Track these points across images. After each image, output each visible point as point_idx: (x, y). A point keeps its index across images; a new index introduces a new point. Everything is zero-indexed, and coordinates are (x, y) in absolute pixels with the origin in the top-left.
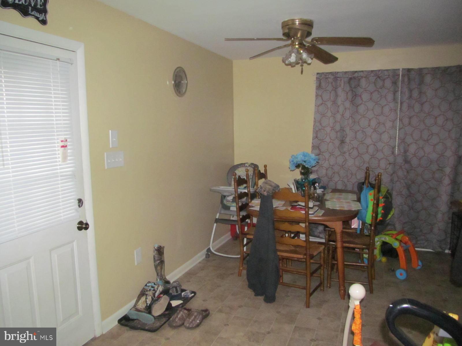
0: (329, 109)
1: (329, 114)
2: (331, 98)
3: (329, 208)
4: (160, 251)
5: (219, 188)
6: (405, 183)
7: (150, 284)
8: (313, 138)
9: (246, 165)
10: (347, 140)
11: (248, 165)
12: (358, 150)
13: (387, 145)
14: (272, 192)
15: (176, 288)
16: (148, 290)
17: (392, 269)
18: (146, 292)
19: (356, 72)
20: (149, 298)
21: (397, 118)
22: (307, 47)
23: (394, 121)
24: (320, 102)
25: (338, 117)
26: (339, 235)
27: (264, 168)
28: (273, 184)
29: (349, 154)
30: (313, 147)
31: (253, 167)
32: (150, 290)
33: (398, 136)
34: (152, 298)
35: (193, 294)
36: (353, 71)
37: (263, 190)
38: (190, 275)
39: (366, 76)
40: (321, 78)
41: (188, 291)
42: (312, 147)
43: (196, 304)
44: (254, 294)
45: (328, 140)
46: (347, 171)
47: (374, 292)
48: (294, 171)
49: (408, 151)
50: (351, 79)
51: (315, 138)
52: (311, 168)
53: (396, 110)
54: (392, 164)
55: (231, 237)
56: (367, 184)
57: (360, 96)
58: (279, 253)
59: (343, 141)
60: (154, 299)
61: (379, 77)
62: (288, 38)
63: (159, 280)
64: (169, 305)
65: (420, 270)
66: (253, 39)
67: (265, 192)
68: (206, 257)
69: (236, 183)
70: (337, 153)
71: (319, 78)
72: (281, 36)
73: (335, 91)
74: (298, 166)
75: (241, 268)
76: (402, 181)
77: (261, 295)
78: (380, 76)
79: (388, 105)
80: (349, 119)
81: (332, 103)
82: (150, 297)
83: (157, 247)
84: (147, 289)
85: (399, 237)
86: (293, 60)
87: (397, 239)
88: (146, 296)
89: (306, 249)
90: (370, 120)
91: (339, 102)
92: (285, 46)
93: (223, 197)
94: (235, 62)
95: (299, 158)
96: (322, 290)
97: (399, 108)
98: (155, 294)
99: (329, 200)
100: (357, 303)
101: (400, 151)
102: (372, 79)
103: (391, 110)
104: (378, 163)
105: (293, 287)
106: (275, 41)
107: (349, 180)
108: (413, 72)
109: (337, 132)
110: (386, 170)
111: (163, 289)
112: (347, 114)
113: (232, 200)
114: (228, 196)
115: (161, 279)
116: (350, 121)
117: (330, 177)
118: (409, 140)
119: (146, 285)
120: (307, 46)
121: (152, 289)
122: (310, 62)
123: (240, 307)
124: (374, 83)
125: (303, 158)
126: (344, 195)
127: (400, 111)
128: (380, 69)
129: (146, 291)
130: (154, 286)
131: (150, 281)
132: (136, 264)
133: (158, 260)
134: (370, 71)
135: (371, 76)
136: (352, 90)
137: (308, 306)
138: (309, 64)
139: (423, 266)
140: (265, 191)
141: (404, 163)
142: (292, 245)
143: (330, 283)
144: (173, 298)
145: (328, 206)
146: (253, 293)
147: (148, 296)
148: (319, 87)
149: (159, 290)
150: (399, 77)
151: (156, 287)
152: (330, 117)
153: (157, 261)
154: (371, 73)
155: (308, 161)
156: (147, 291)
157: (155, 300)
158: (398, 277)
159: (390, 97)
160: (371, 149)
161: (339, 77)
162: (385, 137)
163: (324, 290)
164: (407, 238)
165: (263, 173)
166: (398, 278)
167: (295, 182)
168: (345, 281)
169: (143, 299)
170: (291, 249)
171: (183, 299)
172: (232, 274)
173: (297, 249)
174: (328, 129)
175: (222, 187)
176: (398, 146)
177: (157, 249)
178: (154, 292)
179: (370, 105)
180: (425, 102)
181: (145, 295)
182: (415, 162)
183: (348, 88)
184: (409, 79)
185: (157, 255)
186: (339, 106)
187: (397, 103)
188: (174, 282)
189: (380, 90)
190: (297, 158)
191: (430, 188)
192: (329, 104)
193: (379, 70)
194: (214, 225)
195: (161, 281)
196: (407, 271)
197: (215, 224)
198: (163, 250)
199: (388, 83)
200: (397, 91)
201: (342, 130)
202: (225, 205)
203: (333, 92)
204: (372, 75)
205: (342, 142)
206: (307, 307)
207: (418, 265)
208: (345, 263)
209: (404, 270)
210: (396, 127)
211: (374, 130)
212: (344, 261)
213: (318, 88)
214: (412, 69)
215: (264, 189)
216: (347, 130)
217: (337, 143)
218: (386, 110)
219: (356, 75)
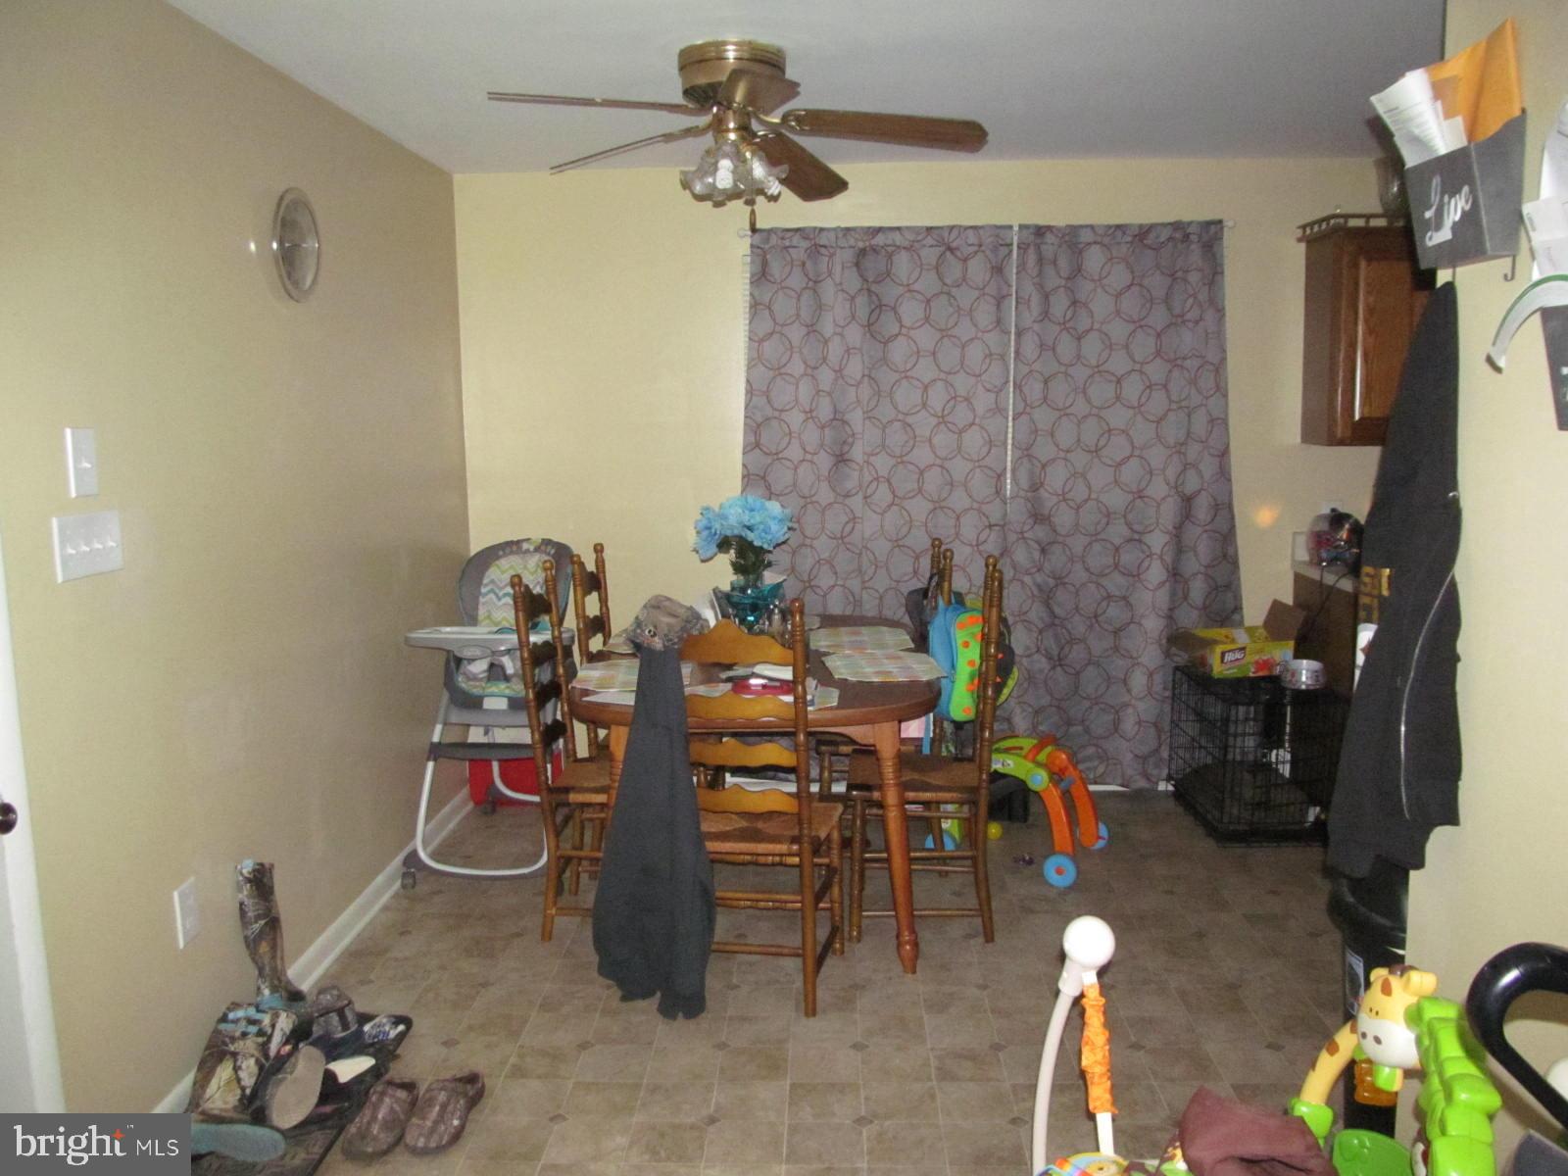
0: (795, 350)
1: (797, 367)
2: (803, 313)
3: (846, 680)
4: (261, 881)
5: (441, 633)
6: (1039, 586)
7: (240, 1013)
8: (744, 449)
9: (525, 546)
10: (857, 453)
11: (532, 548)
12: (890, 484)
13: (980, 467)
14: (681, 639)
15: (341, 1012)
16: (238, 1034)
17: (1027, 858)
18: (230, 1045)
19: (879, 230)
20: (248, 1067)
21: (1007, 382)
22: (758, 140)
23: (999, 390)
24: (766, 326)
25: (826, 376)
26: (890, 764)
27: (594, 556)
28: (681, 611)
29: (866, 498)
30: (746, 479)
31: (553, 552)
32: (244, 1035)
33: (1013, 438)
34: (257, 1061)
35: (401, 1028)
36: (869, 228)
37: (650, 632)
38: (362, 955)
39: (912, 246)
40: (767, 247)
41: (382, 1019)
42: (744, 477)
43: (422, 1061)
44: (619, 993)
45: (794, 452)
46: (860, 554)
47: (997, 936)
48: (711, 562)
49: (1042, 484)
50: (863, 252)
51: (753, 449)
52: (771, 549)
53: (1003, 357)
54: (997, 528)
55: (471, 805)
56: (946, 596)
57: (894, 309)
58: (712, 846)
59: (842, 455)
60: (267, 1065)
61: (951, 249)
62: (702, 106)
63: (267, 992)
64: (330, 1077)
65: (1101, 850)
66: (588, 102)
67: (656, 639)
68: (404, 886)
69: (521, 614)
70: (825, 495)
71: (758, 247)
72: (678, 98)
73: (815, 291)
74: (724, 545)
75: (554, 911)
76: (1027, 579)
77: (646, 994)
78: (954, 245)
79: (978, 339)
80: (860, 383)
81: (804, 330)
82: (252, 1061)
83: (250, 869)
84: (232, 1034)
85: (1042, 757)
86: (723, 182)
87: (1039, 764)
88: (235, 1061)
89: (800, 823)
90: (926, 388)
91: (827, 328)
92: (689, 132)
93: (453, 664)
94: (457, 178)
95: (731, 517)
96: (838, 953)
97: (1012, 349)
98: (269, 1048)
99: (834, 653)
100: (1091, 979)
101: (1017, 484)
102: (930, 255)
103: (991, 354)
104: (956, 526)
105: (742, 953)
106: (664, 113)
107: (867, 585)
108: (1049, 238)
109: (823, 427)
110: (981, 548)
111: (294, 1023)
112: (855, 368)
113: (485, 675)
114: (471, 660)
115: (276, 986)
116: (866, 391)
117: (806, 579)
118: (1044, 450)
119: (224, 1019)
120: (759, 137)
121: (253, 1029)
122: (776, 193)
123: (584, 1046)
124: (937, 268)
125: (746, 519)
126: (866, 633)
127: (1015, 359)
128: (952, 223)
129: (227, 1040)
130: (258, 1016)
131: (237, 1000)
132: (181, 944)
133: (258, 918)
134: (922, 227)
135: (924, 246)
136: (869, 290)
137: (811, 1011)
138: (774, 198)
139: (1110, 837)
140: (655, 635)
141: (1031, 521)
142: (737, 814)
143: (859, 927)
144: (335, 1050)
145: (841, 674)
146: (616, 993)
147: (240, 1057)
148: (761, 275)
149: (282, 1030)
150: (1011, 251)
151: (266, 1020)
152: (802, 376)
153: (256, 922)
154: (927, 236)
155: (762, 527)
156: (233, 1039)
157: (272, 1069)
158: (1051, 881)
159: (985, 315)
160: (933, 481)
161: (825, 247)
162: (973, 440)
163: (843, 952)
164: (1064, 756)
165: (592, 573)
166: (1052, 886)
167: (718, 599)
168: (915, 913)
169: (224, 1072)
170: (737, 826)
171: (372, 1050)
172: (518, 935)
173: (760, 825)
174: (795, 418)
175: (448, 629)
176: (1014, 471)
177: (251, 876)
178: (260, 1040)
179: (925, 338)
180: (1088, 331)
181: (228, 1057)
182: (1064, 518)
183: (853, 282)
184: (1040, 260)
185: (254, 898)
186: (826, 342)
187: (1005, 333)
188: (321, 991)
189: (954, 291)
190: (724, 517)
191: (1109, 597)
192: (796, 333)
193: (952, 228)
194: (424, 768)
195: (277, 995)
196: (1074, 858)
197: (431, 765)
198: (271, 878)
199: (978, 269)
200: (1004, 297)
201: (839, 419)
202: (464, 692)
203: (807, 296)
204: (929, 241)
205: (841, 459)
206: (807, 1015)
207: (1099, 838)
208: (912, 854)
209: (1067, 855)
210: (1006, 410)
211: (941, 420)
212: (908, 849)
213: (757, 280)
214: (1049, 228)
215: (652, 629)
216: (856, 418)
217: (825, 461)
218: (975, 352)
219: (880, 240)
